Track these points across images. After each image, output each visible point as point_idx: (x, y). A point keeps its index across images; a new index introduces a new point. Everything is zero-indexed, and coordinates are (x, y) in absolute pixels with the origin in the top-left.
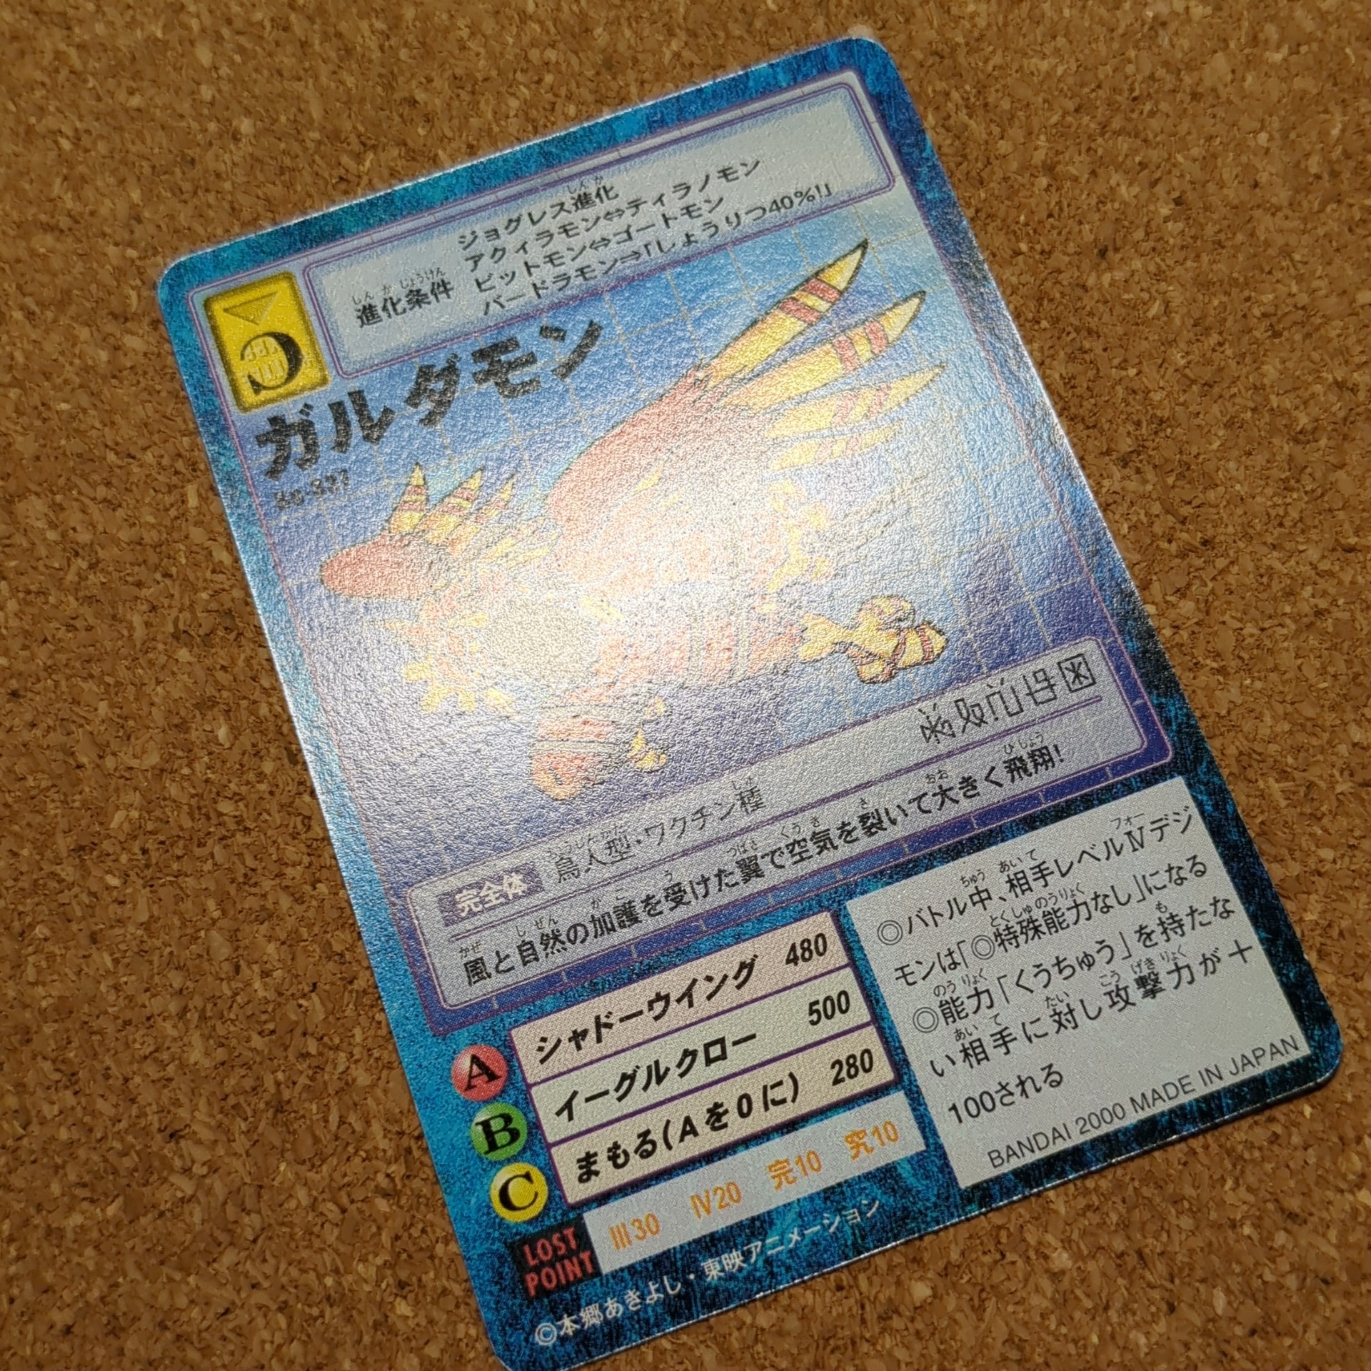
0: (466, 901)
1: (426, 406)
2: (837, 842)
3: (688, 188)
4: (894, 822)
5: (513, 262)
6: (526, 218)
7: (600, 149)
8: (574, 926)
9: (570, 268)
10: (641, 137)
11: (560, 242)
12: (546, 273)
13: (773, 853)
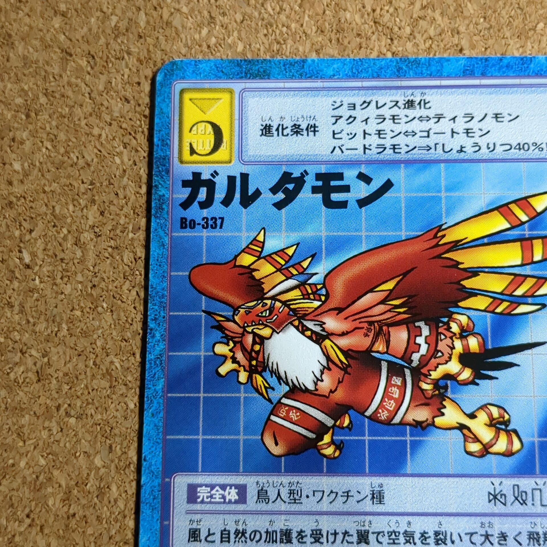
0: (203, 493)
1: (281, 196)
2: (417, 540)
3: (473, 118)
4: (453, 542)
5: (358, 127)
6: (373, 104)
7: (431, 76)
8: (255, 532)
9: (388, 142)
10: (457, 77)
11: (388, 125)
12: (373, 140)
13: (379, 533)
